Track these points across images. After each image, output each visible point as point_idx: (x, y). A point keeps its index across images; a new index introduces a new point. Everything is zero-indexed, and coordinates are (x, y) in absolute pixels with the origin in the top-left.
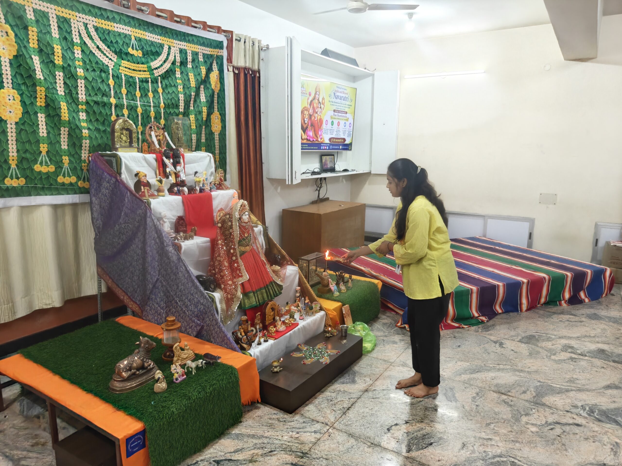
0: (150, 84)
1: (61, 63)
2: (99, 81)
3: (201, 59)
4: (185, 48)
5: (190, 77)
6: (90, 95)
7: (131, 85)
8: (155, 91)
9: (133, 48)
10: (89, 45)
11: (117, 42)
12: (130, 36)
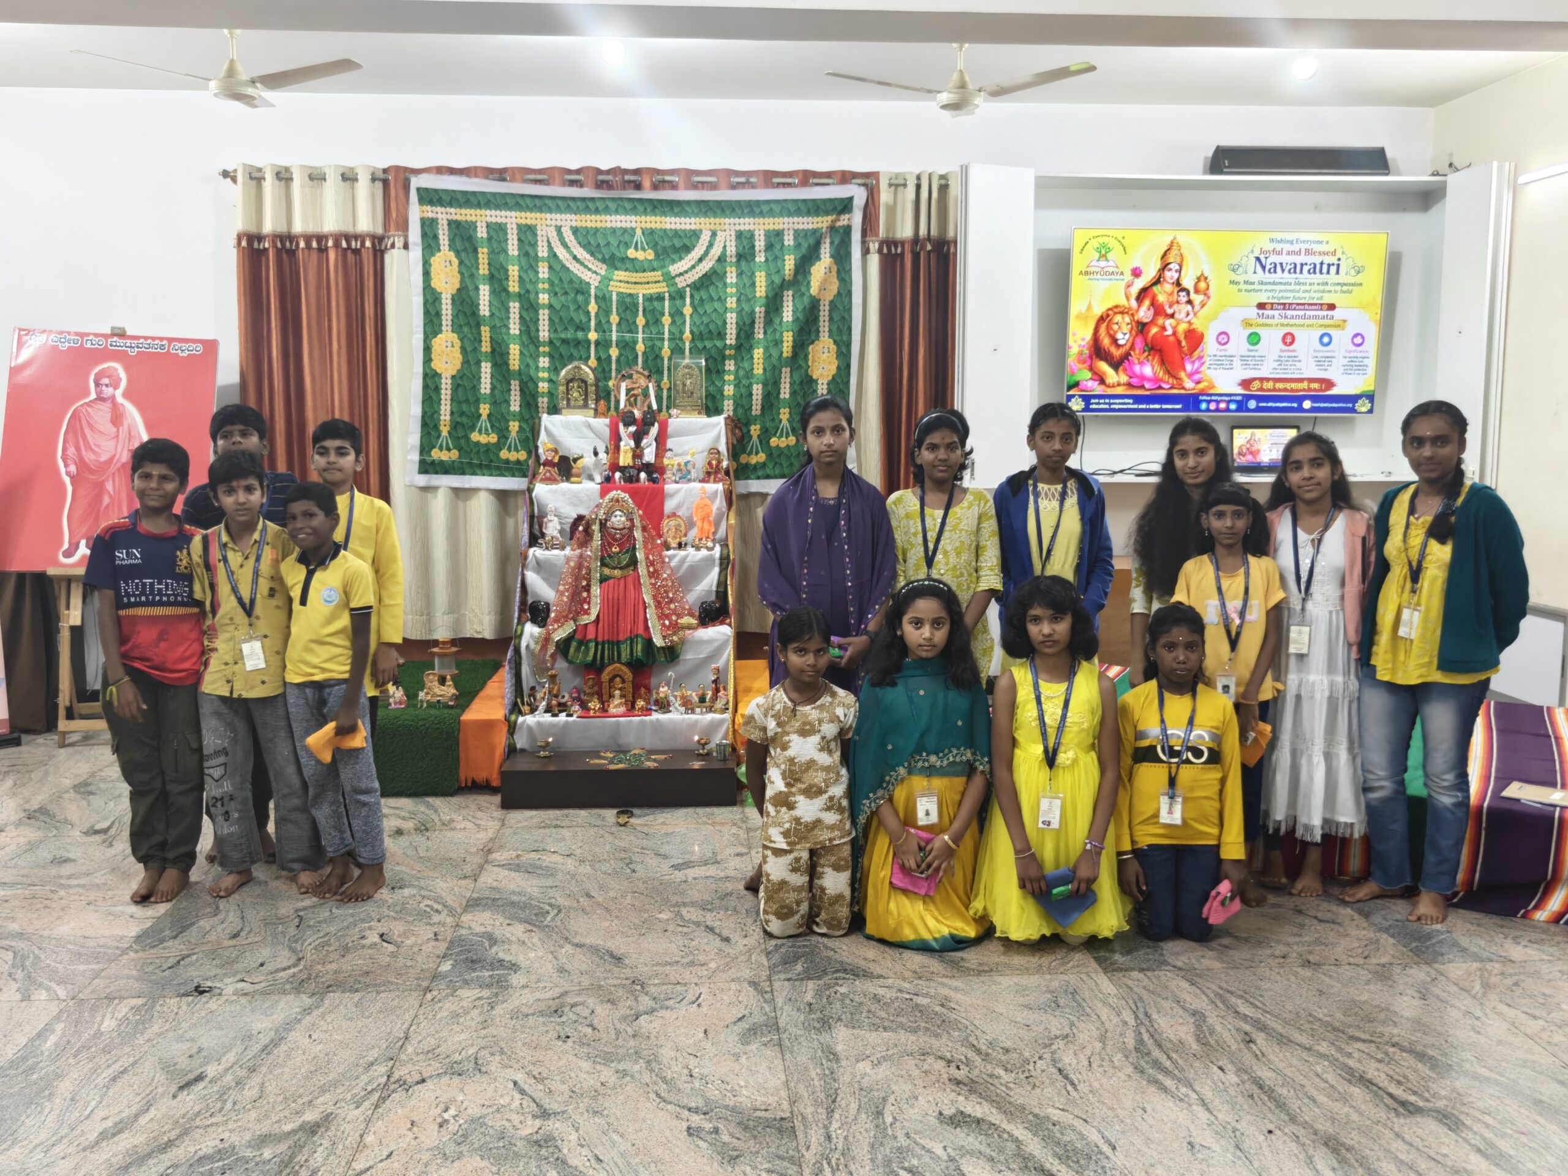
0: (667, 303)
1: (517, 289)
2: (572, 307)
3: (789, 240)
4: (752, 227)
5: (758, 279)
6: (556, 331)
7: (627, 308)
8: (677, 314)
9: (636, 248)
10: (561, 257)
11: (608, 243)
12: (633, 230)
